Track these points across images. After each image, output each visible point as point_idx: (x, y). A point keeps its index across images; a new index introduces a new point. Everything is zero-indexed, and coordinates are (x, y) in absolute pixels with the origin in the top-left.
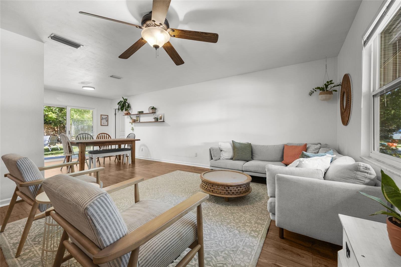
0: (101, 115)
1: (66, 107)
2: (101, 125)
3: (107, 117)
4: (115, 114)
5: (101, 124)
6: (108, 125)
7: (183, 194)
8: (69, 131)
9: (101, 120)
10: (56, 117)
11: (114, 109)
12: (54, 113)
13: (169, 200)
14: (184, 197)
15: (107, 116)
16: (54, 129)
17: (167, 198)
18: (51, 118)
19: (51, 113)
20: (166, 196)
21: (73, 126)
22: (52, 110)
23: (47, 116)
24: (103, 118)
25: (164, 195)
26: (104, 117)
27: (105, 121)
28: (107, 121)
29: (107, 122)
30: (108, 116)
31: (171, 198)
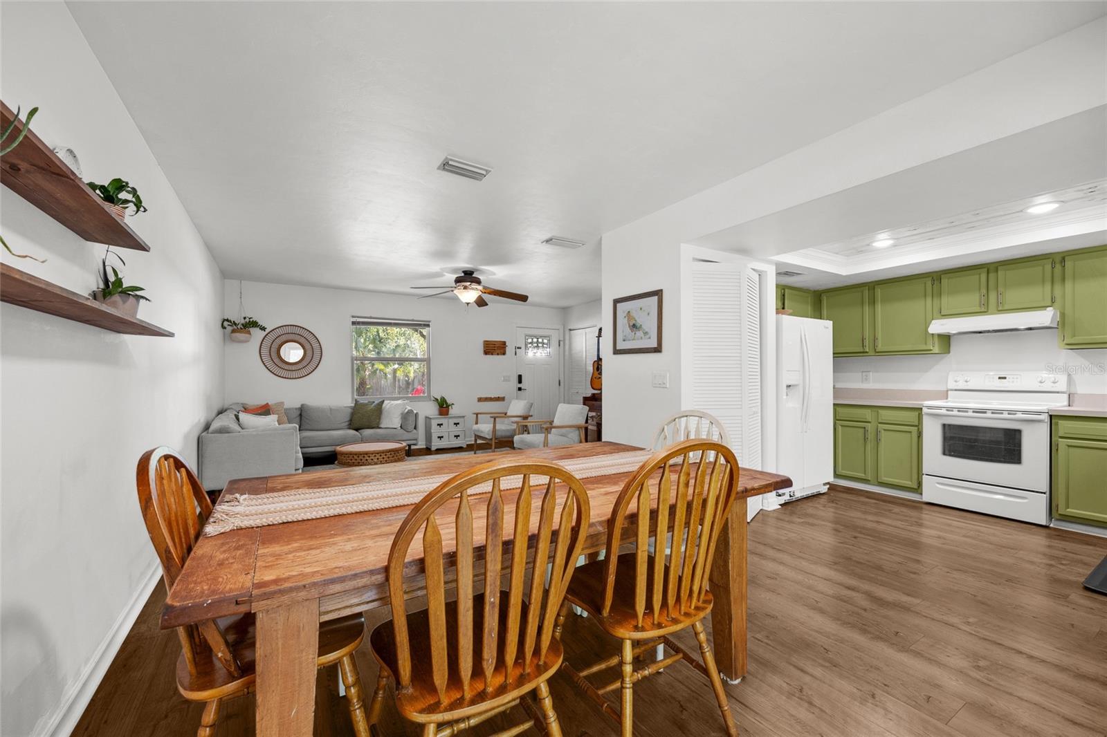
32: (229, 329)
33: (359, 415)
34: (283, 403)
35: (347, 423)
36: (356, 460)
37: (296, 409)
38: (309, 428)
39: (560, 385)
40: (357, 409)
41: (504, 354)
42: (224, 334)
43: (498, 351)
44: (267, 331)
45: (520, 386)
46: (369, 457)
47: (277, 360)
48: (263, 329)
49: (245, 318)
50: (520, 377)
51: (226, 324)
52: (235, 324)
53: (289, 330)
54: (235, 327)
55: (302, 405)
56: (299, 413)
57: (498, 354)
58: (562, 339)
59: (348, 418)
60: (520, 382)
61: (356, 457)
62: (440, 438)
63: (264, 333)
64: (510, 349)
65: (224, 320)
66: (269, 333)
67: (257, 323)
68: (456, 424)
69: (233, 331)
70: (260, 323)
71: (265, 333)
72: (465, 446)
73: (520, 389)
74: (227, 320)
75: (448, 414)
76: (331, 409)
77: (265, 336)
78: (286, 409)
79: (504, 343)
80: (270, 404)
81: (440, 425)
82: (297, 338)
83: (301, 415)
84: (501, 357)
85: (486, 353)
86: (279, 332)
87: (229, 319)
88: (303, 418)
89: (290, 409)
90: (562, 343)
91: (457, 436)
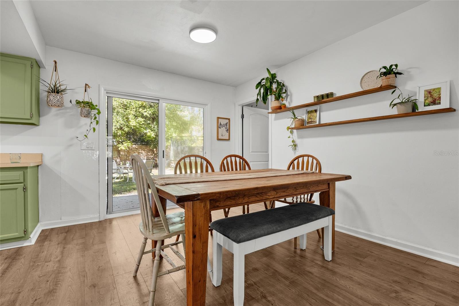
0: (218, 118)
1: (159, 100)
2: (218, 139)
3: (227, 123)
4: (243, 116)
5: (218, 137)
6: (229, 139)
8: (163, 151)
9: (218, 127)
10: (154, 136)
11: (239, 105)
12: (152, 131)
15: (228, 121)
16: (153, 151)
18: (149, 137)
19: (149, 130)
21: (172, 148)
22: (150, 127)
23: (146, 135)
24: (221, 124)
26: (223, 122)
27: (225, 130)
28: (228, 130)
29: (228, 133)
30: (229, 119)
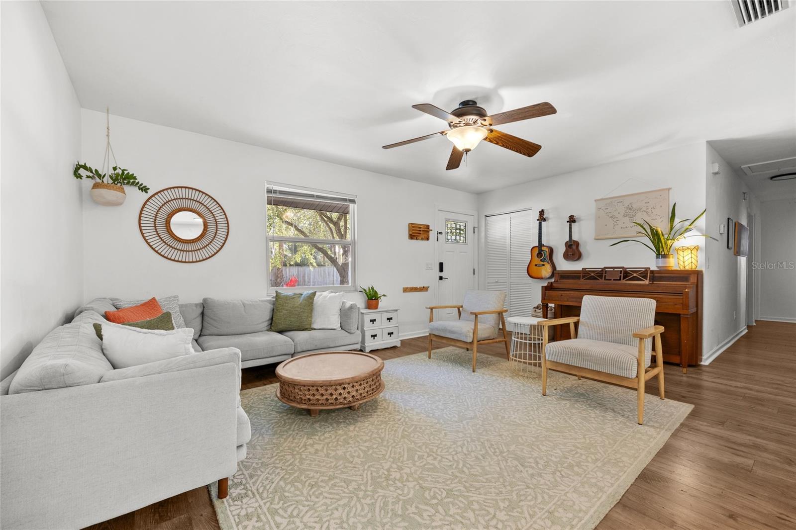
7: (415, 420)
13: (448, 409)
14: (417, 412)
17: (454, 417)
20: (456, 422)
25: (462, 425)
31: (445, 415)
32: (88, 183)
33: (284, 312)
34: (176, 297)
35: (266, 324)
36: (322, 395)
37: (196, 305)
38: (216, 332)
39: (474, 274)
40: (278, 303)
41: (428, 239)
42: (80, 190)
43: (423, 236)
44: (150, 193)
45: (441, 274)
46: (344, 388)
47: (165, 236)
48: (145, 189)
49: (115, 169)
50: (441, 265)
51: (82, 171)
52: (99, 176)
53: (184, 193)
54: (98, 180)
55: (205, 300)
56: (200, 310)
57: (422, 239)
58: (476, 226)
59: (267, 316)
60: (441, 270)
61: (322, 391)
62: (374, 336)
63: (144, 196)
64: (433, 235)
65: (78, 167)
66: (153, 196)
67: (135, 178)
68: (389, 319)
69: (96, 186)
70: (140, 180)
71: (147, 196)
72: (399, 345)
73: (441, 278)
74: (85, 167)
75: (376, 307)
76: (244, 305)
77: (148, 200)
78: (181, 306)
79: (428, 227)
80: (157, 299)
81: (373, 321)
82: (195, 206)
83: (203, 314)
84: (424, 243)
85: (412, 237)
86: (169, 195)
87: (88, 165)
88: (206, 318)
89: (186, 306)
90: (476, 229)
91: (390, 334)
